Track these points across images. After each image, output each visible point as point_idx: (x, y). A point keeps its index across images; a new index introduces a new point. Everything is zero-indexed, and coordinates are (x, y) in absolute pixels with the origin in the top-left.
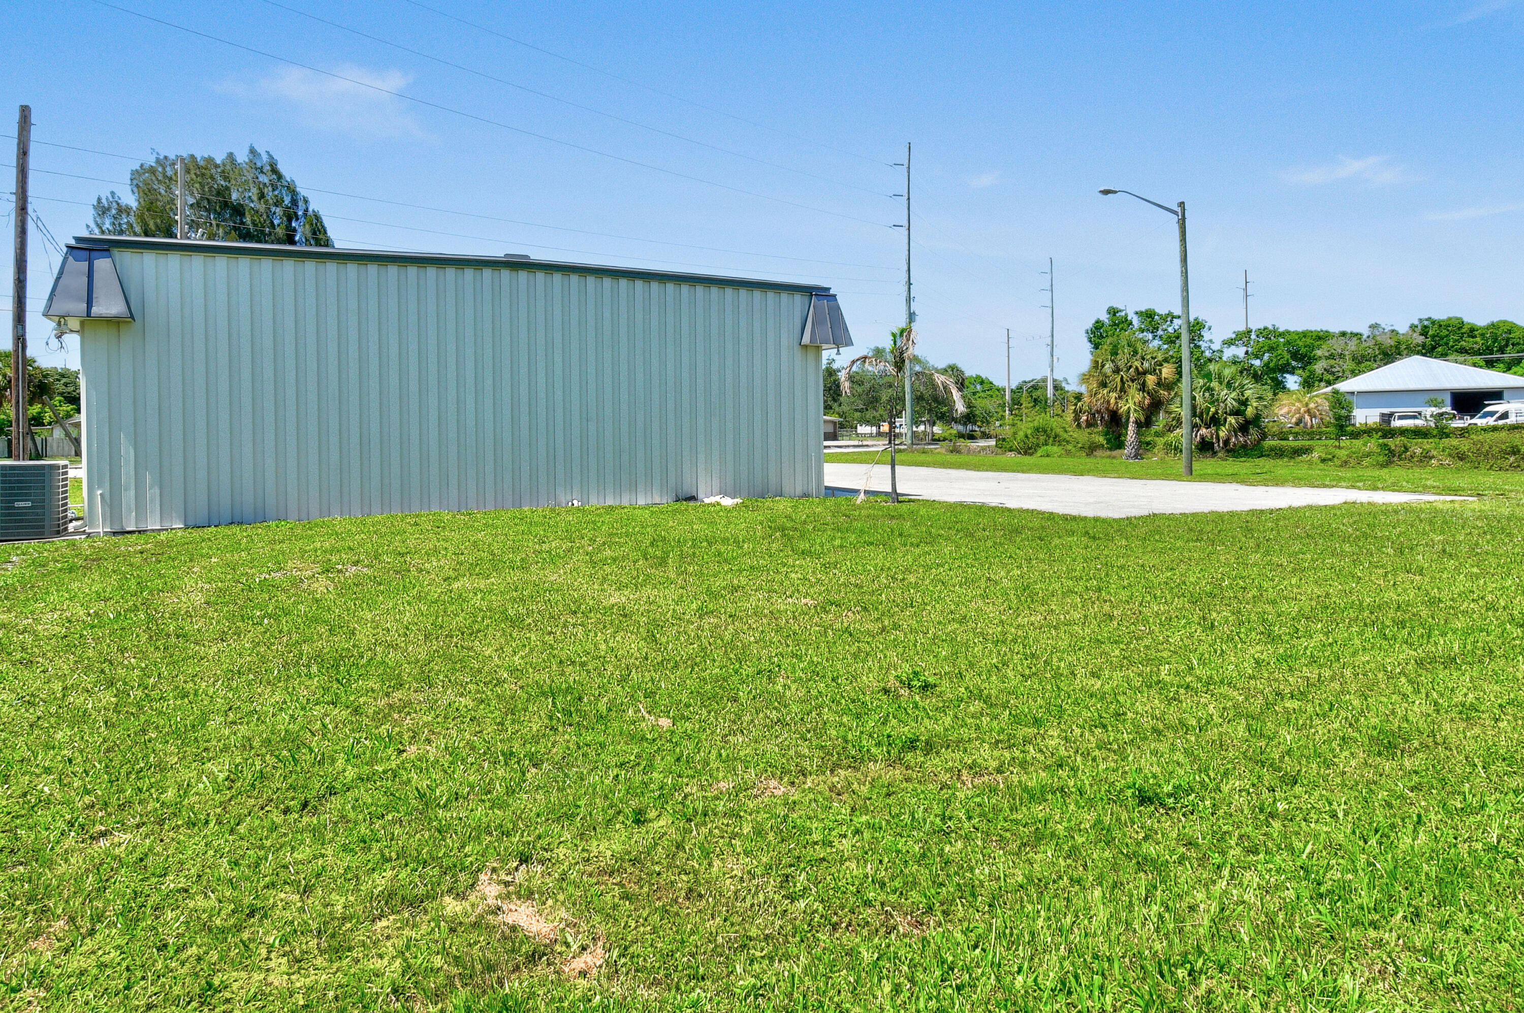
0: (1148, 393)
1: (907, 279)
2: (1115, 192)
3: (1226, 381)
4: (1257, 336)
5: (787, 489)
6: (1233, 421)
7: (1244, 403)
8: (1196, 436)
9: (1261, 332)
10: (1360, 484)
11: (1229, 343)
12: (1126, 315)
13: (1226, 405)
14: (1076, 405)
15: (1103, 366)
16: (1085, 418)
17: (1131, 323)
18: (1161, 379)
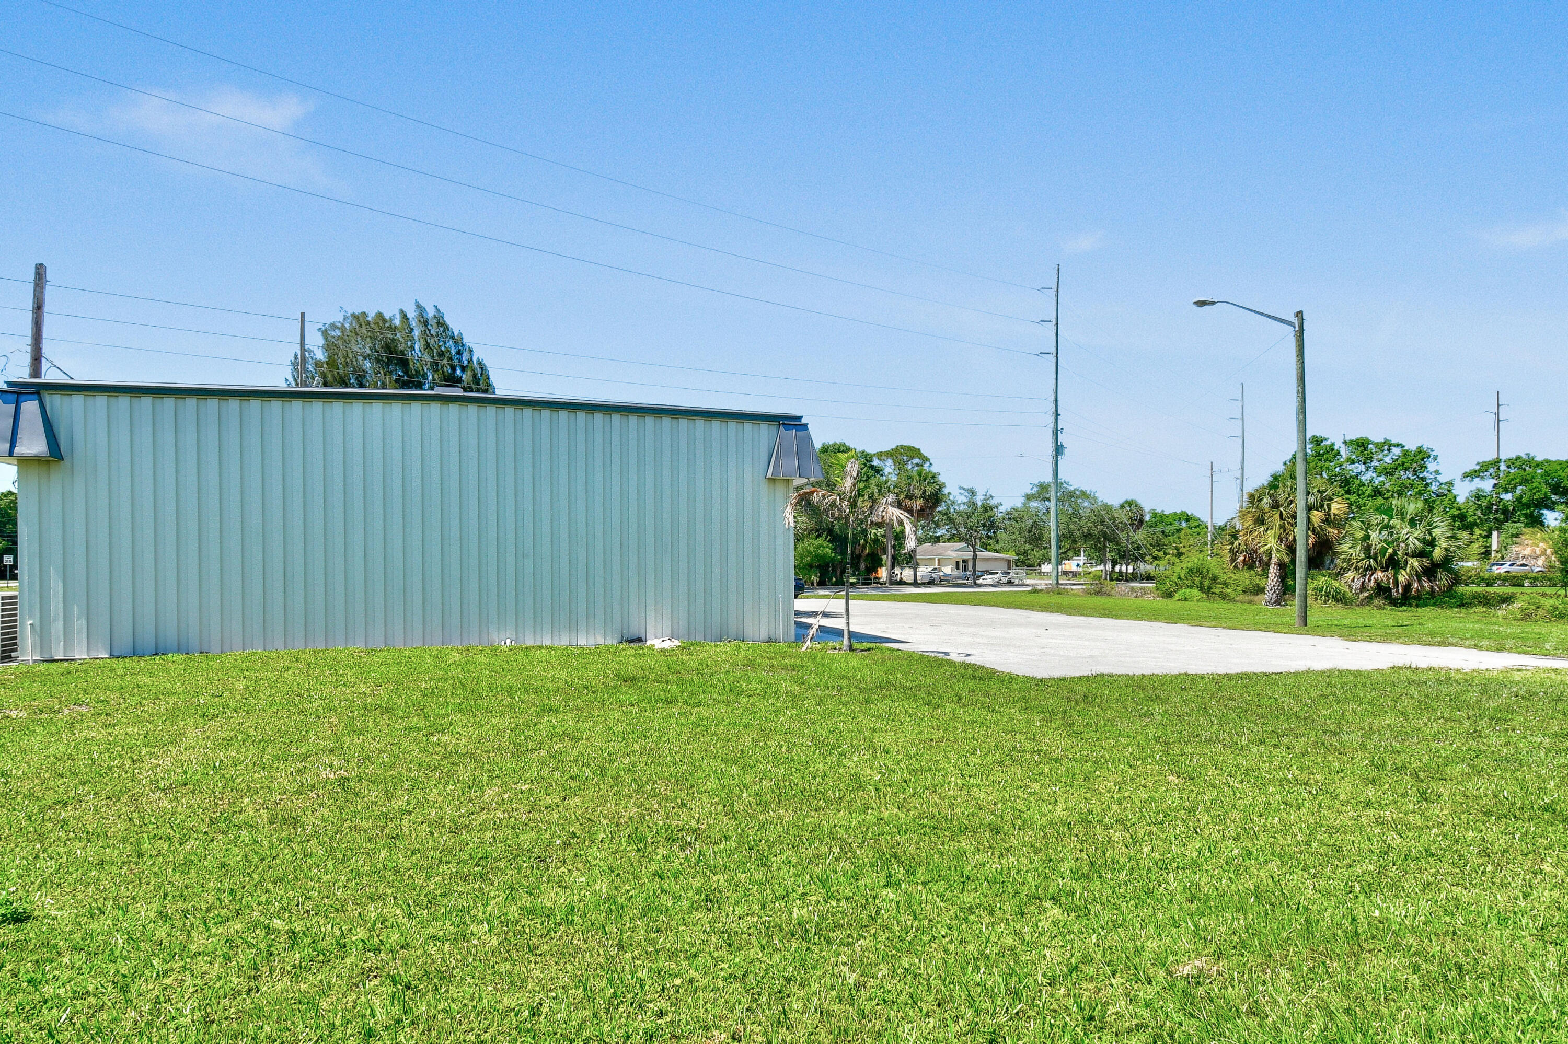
0: (1313, 531)
1: (1054, 410)
2: (1213, 303)
3: (1409, 518)
4: (1508, 467)
5: (749, 632)
6: (1416, 564)
7: (1432, 543)
8: (1369, 580)
9: (1511, 463)
10: (1484, 643)
11: (1471, 475)
12: (1333, 444)
13: (1407, 545)
14: (1232, 543)
15: (1260, 500)
16: (1242, 558)
17: (1338, 453)
18: (1329, 515)
